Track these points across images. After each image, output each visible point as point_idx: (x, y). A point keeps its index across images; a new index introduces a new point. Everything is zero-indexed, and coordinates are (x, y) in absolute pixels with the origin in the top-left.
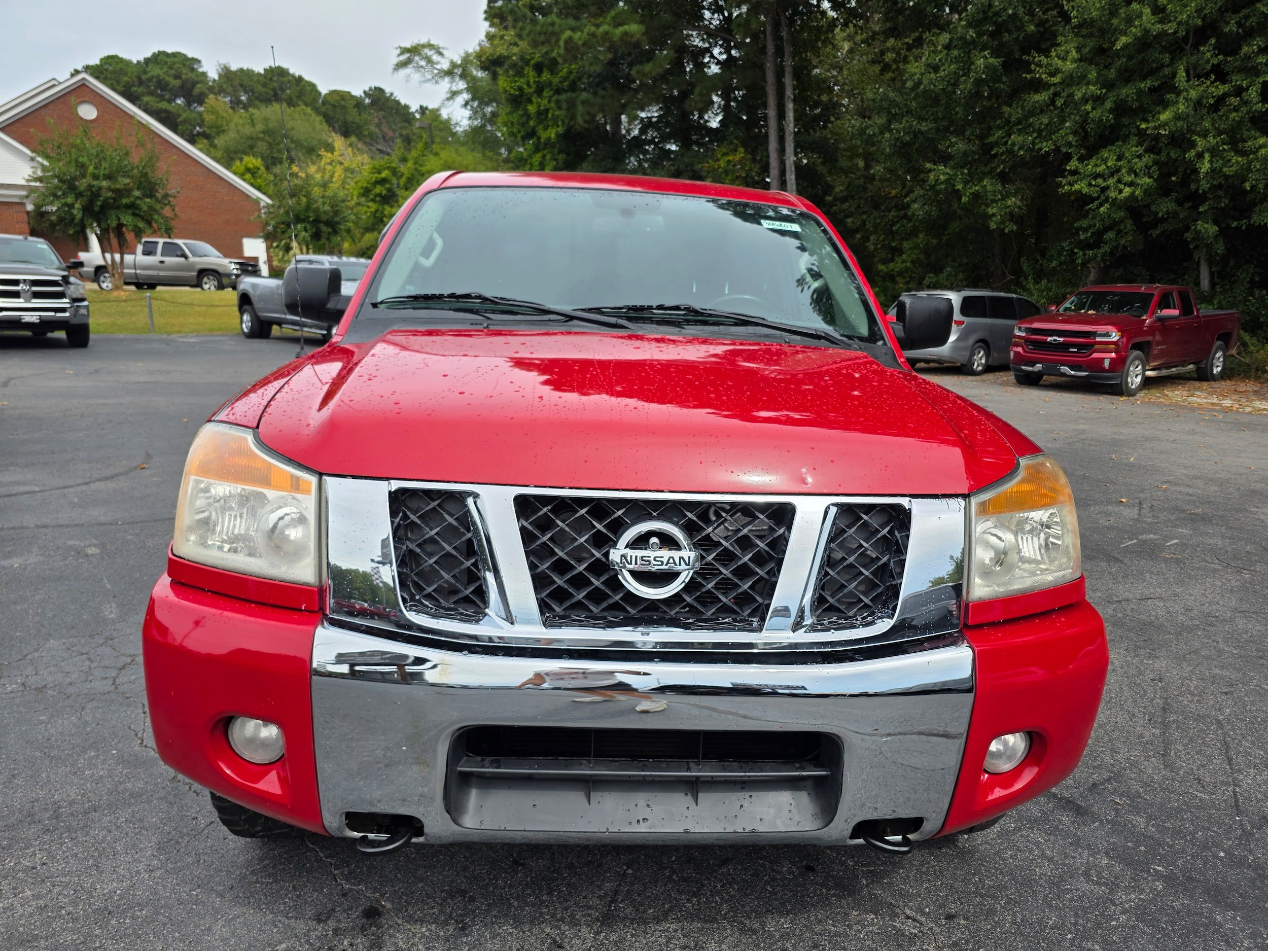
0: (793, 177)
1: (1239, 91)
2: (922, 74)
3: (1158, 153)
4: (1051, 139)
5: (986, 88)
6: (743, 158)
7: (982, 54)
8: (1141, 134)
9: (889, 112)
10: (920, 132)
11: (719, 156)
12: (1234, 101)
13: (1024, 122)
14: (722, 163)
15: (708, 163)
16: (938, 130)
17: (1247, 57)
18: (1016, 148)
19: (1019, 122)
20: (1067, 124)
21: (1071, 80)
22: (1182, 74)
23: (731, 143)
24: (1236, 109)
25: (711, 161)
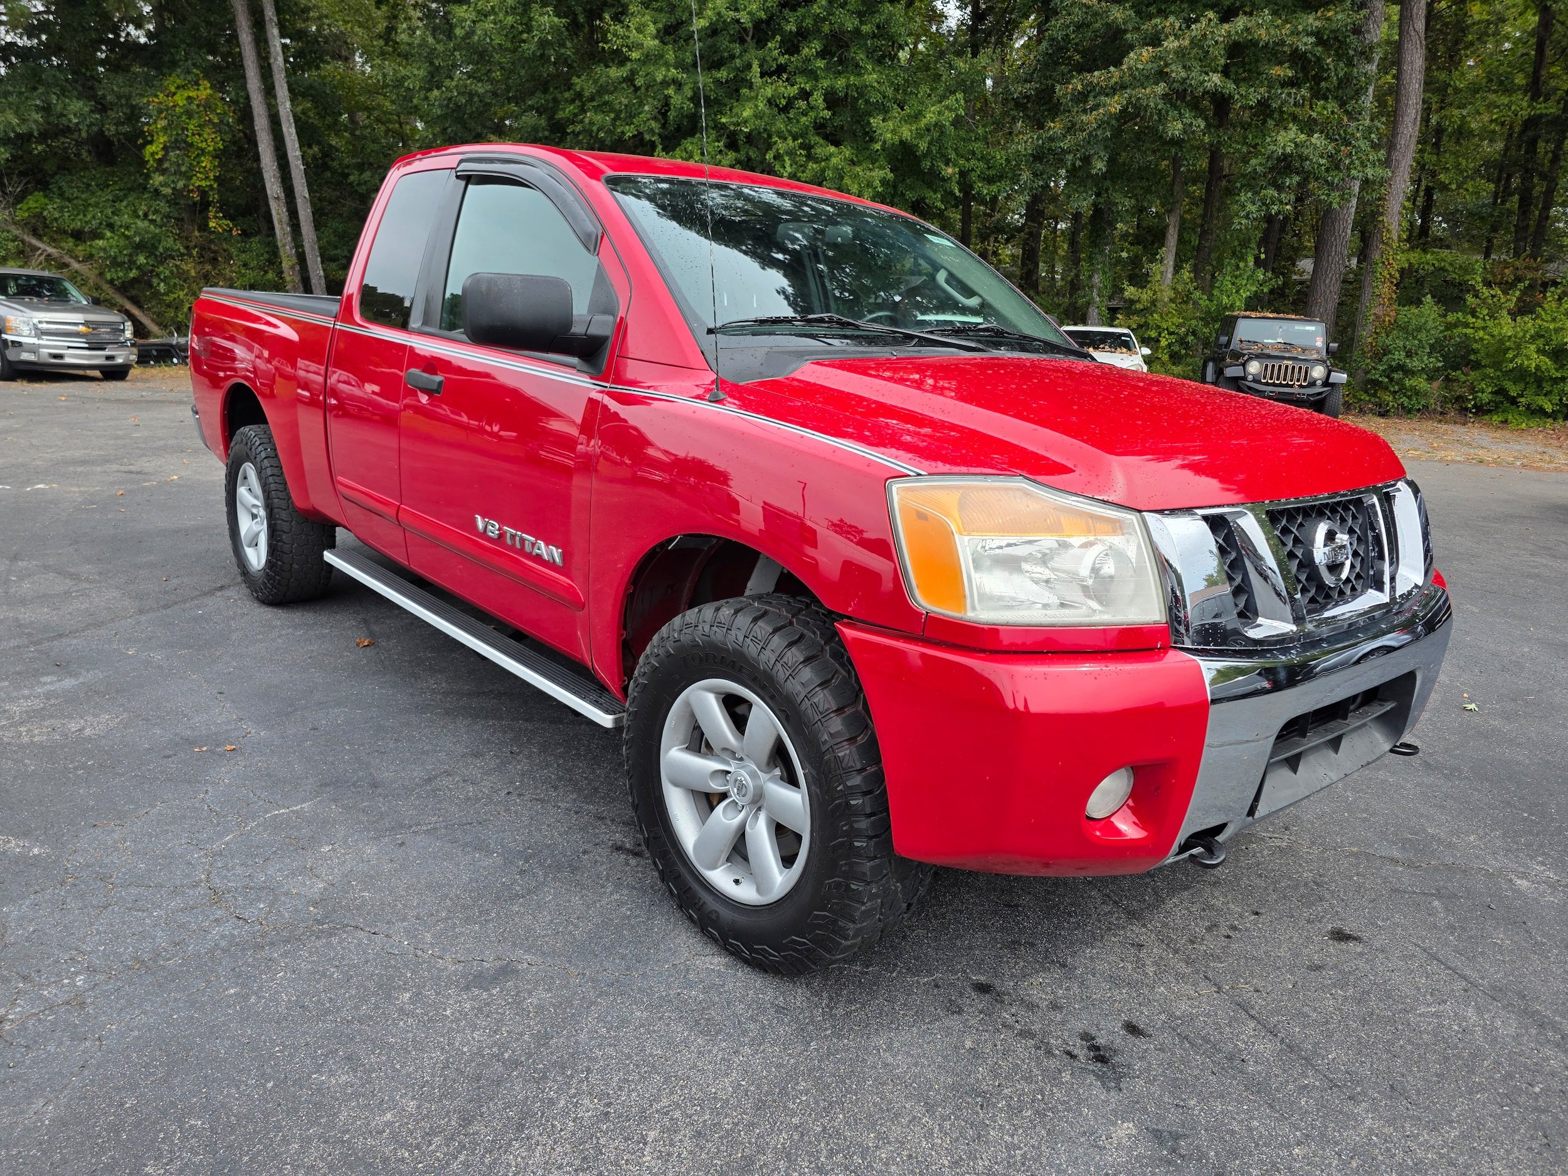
0: (293, 130)
1: (805, 95)
2: (474, 22)
3: (737, 150)
4: (632, 123)
5: (552, 52)
6: (211, 95)
7: (545, 10)
8: (720, 128)
9: (432, 64)
10: (477, 93)
11: (173, 89)
12: (802, 104)
13: (597, 98)
14: (180, 99)
15: (157, 96)
16: (495, 94)
17: (808, 60)
18: (595, 128)
19: (592, 99)
20: (646, 108)
21: (649, 58)
22: (756, 69)
23: (189, 72)
24: (805, 114)
25: (161, 96)
